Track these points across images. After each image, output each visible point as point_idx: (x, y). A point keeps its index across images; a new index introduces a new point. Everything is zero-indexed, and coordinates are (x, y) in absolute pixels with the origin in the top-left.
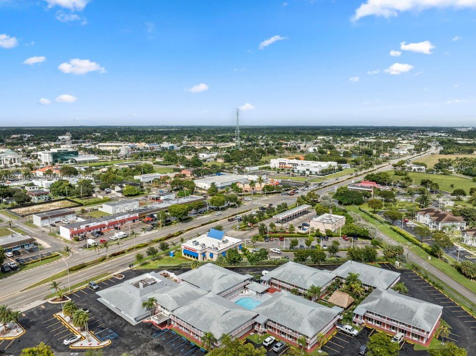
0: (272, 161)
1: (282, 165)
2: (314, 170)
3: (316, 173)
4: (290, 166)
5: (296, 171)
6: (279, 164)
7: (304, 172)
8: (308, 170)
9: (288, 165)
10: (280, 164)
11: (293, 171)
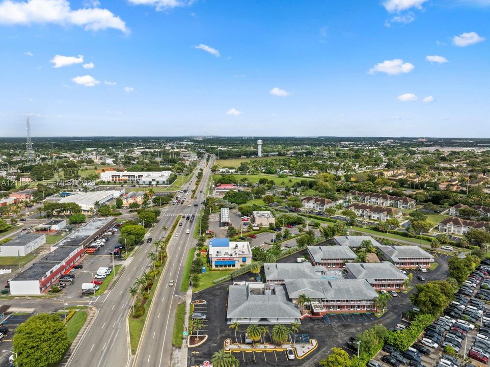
0: (102, 174)
1: (116, 177)
2: (161, 180)
3: (164, 182)
4: (126, 178)
5: (141, 182)
6: (111, 178)
7: (150, 183)
8: (154, 180)
9: (123, 178)
10: (113, 177)
11: (138, 183)
